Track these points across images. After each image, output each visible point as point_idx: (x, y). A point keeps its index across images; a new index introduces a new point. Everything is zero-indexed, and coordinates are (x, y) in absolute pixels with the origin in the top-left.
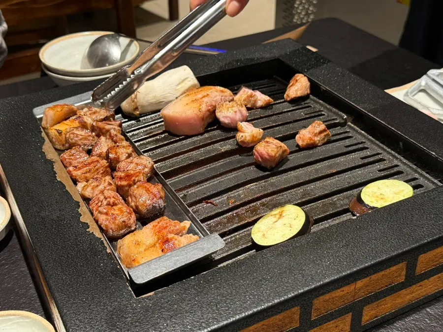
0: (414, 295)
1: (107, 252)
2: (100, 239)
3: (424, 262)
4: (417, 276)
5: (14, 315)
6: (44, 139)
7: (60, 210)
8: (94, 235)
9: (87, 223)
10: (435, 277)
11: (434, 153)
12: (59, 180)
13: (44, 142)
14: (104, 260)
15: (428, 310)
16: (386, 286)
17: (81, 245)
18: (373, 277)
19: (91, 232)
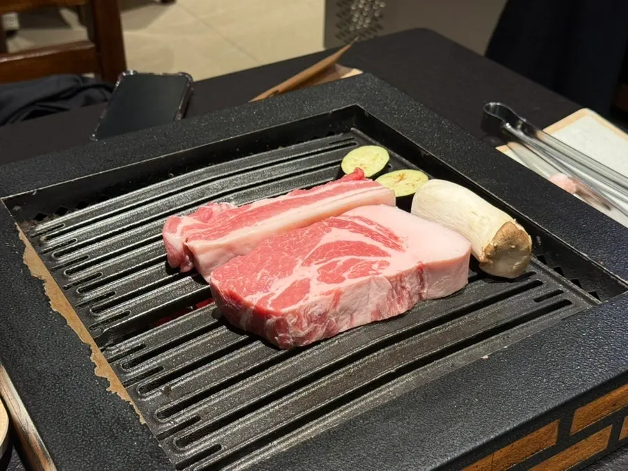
0: (567, 461)
1: (140, 423)
2: (129, 402)
3: (581, 419)
4: (572, 436)
6: (23, 244)
7: (63, 360)
8: (118, 396)
9: (106, 379)
10: (595, 435)
11: (585, 255)
12: (55, 310)
13: (24, 248)
14: (138, 435)
16: (532, 453)
17: (101, 414)
18: (516, 444)
19: (113, 393)
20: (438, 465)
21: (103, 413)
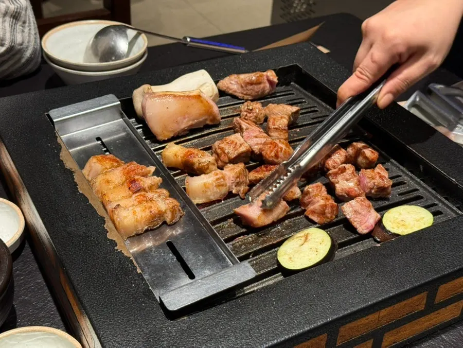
0: (431, 322)
1: (137, 272)
2: (130, 258)
3: (443, 292)
4: (436, 304)
5: (39, 331)
6: (60, 146)
7: (86, 226)
8: (123, 253)
9: (115, 241)
10: (452, 305)
11: (454, 180)
12: (81, 192)
13: (61, 149)
14: (135, 280)
15: (444, 336)
16: (407, 314)
18: (396, 306)
19: (119, 251)
20: (341, 315)
21: (112, 263)
